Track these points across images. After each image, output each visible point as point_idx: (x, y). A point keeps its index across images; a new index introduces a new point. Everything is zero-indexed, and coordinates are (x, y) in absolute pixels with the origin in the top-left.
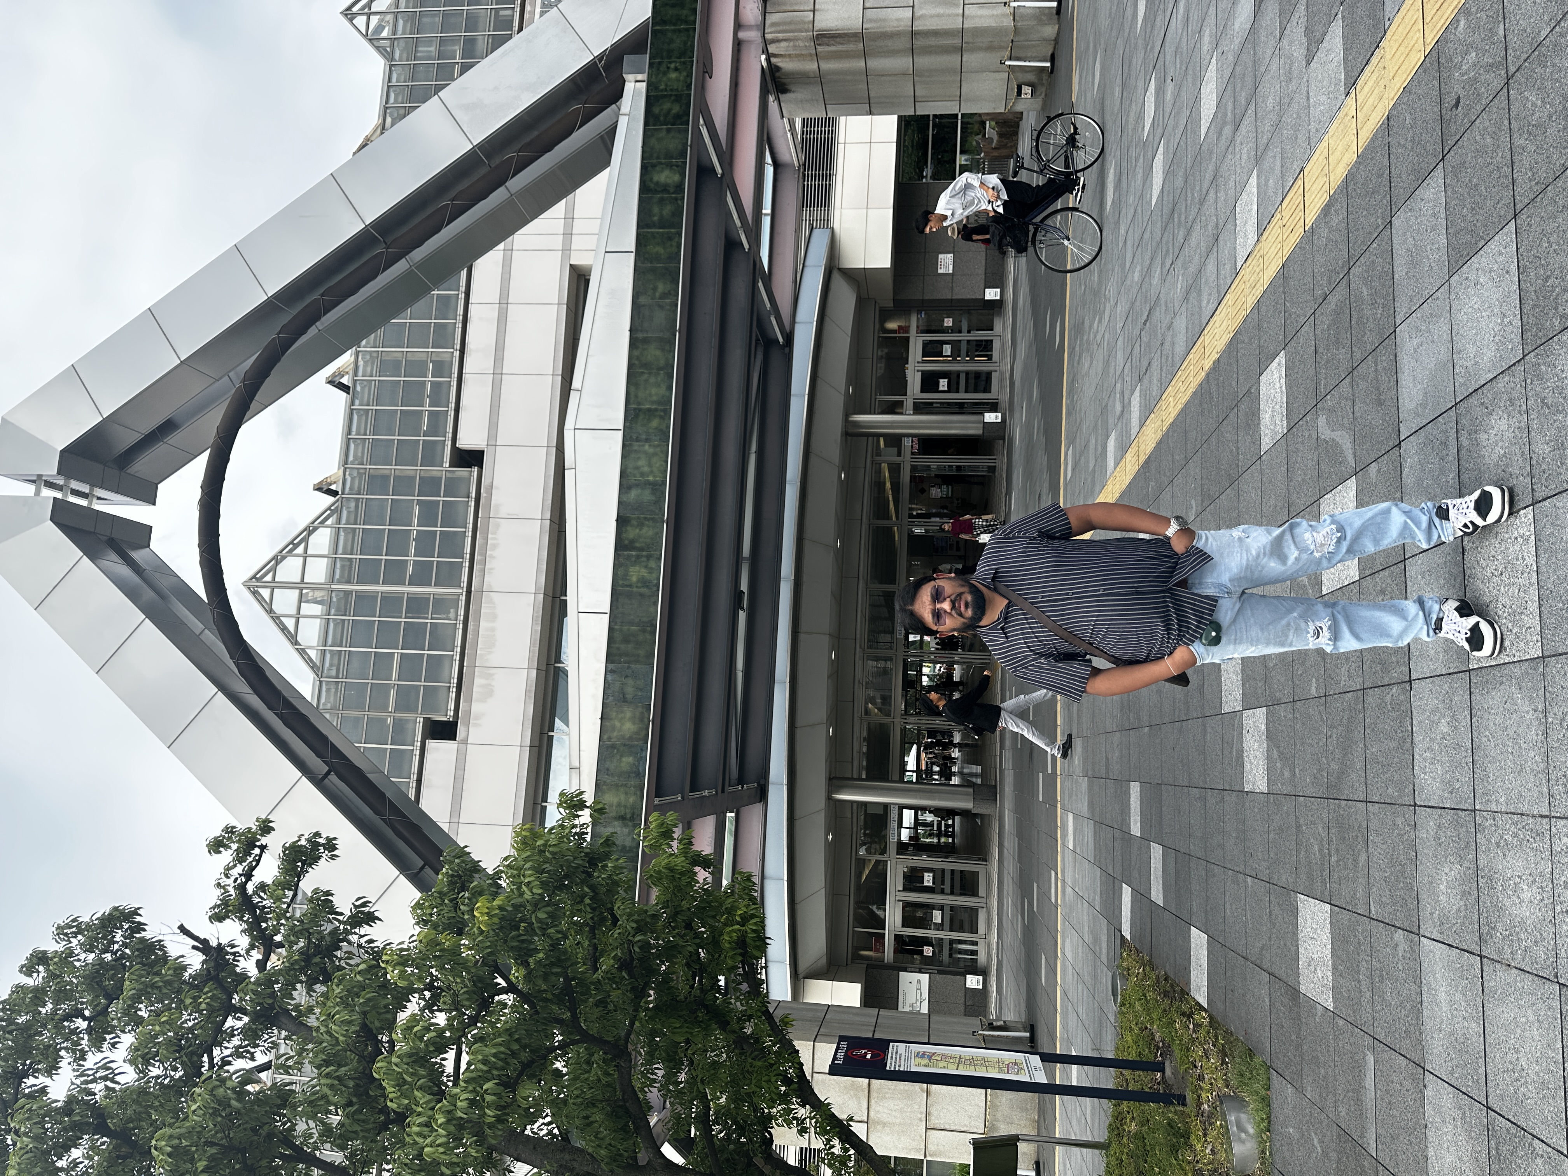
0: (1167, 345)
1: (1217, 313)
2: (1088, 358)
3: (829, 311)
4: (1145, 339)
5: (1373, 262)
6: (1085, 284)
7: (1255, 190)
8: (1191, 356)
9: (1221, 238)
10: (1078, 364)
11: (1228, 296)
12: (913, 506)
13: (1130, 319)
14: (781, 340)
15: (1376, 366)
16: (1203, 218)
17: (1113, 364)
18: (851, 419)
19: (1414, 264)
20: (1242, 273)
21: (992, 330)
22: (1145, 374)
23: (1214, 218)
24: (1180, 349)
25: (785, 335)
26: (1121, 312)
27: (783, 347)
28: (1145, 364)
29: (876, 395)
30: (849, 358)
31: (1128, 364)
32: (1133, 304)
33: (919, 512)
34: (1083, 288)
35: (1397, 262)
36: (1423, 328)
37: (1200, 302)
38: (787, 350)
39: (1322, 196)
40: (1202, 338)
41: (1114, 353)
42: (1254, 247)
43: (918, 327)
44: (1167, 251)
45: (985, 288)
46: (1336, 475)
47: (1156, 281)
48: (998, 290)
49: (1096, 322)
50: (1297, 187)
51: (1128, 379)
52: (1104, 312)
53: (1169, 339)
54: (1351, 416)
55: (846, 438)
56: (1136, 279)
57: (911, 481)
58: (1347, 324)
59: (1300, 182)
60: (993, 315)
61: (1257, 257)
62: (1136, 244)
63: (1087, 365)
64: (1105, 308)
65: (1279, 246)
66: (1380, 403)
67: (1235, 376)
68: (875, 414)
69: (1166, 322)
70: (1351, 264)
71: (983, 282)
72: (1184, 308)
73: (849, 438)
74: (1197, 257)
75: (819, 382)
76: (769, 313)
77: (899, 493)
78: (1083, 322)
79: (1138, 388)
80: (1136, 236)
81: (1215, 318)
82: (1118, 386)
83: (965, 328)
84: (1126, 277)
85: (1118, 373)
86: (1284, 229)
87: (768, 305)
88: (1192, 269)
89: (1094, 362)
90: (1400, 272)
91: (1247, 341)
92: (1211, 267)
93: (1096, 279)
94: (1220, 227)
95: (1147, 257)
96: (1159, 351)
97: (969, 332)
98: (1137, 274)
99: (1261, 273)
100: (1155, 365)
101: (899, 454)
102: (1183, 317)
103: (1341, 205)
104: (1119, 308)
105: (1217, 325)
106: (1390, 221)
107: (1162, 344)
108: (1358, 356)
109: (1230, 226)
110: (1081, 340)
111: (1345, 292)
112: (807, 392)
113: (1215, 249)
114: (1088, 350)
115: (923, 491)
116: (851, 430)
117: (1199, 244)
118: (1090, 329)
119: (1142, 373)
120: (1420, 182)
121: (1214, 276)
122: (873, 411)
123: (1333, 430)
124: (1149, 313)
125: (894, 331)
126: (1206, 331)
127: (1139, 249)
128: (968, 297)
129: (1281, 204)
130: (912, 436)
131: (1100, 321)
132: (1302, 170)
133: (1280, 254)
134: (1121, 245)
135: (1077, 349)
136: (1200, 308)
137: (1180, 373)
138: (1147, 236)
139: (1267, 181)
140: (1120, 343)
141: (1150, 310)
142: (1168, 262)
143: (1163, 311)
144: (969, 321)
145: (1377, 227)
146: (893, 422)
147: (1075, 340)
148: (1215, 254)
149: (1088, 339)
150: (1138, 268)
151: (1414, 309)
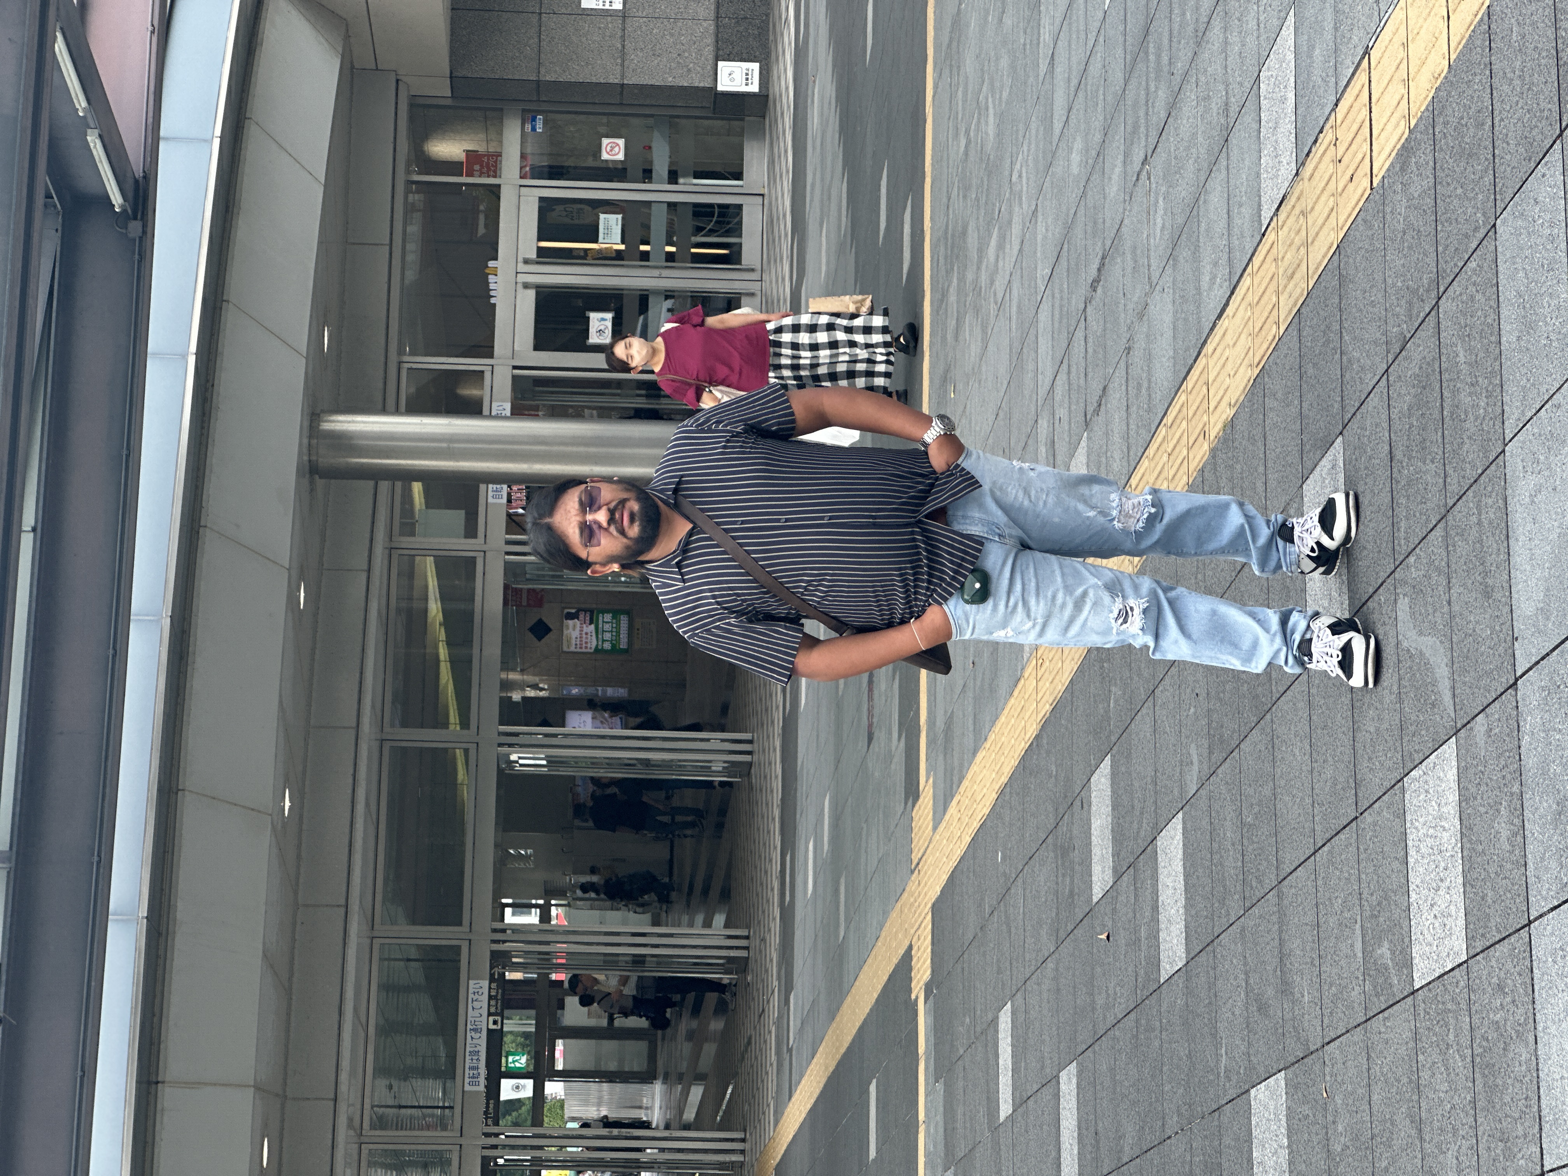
0: (1137, 354)
1: (1229, 311)
2: (978, 331)
3: (258, 107)
4: (1095, 325)
5: (1472, 298)
6: (967, 132)
7: (1291, 57)
8: (1182, 398)
9: (1233, 141)
10: (956, 338)
11: (1246, 281)
12: (513, 676)
13: (1063, 262)
14: (117, 199)
15: (1480, 514)
16: (1203, 79)
17: (1031, 366)
18: (326, 426)
19: (1529, 326)
20: (1270, 237)
21: (738, 176)
22: (1097, 412)
23: (1221, 87)
24: (1163, 373)
25: (129, 185)
26: (1045, 238)
27: (124, 218)
28: (1096, 387)
29: (401, 352)
30: (320, 243)
31: (1062, 378)
32: (1069, 228)
33: (531, 693)
34: (963, 142)
35: (1505, 312)
36: (1542, 458)
37: (1197, 272)
38: (135, 227)
39: (1398, 124)
40: (1202, 361)
41: (1031, 336)
42: (1291, 186)
43: (523, 156)
44: (1136, 127)
45: (717, 59)
46: (1427, 730)
47: (1113, 189)
48: (755, 67)
49: (993, 243)
50: (1358, 87)
51: (1062, 412)
52: (1010, 222)
53: (1140, 344)
54: (1446, 609)
55: (312, 482)
56: (1075, 170)
57: (506, 602)
58: (1436, 414)
59: (1362, 77)
60: (741, 134)
61: (1297, 211)
62: (1074, 82)
63: (975, 349)
64: (1011, 213)
65: (1331, 203)
66: (1487, 593)
67: (1261, 469)
68: (397, 412)
69: (1137, 295)
70: (1442, 289)
71: (710, 40)
72: (1167, 279)
73: (320, 482)
74: (1190, 166)
75: (230, 318)
76: (84, 124)
77: (468, 642)
78: (964, 233)
79: (1083, 443)
80: (1074, 60)
81: (1224, 323)
82: (1043, 424)
83: (661, 167)
84: (1054, 154)
85: (1042, 392)
86: (1341, 167)
87: (81, 102)
88: (1183, 191)
89: (991, 348)
90: (1509, 337)
91: (1279, 395)
92: (1215, 199)
93: (991, 130)
94: (1233, 115)
95: (1097, 123)
96: (1122, 364)
97: (673, 177)
98: (1075, 158)
99: (1303, 250)
100: (1116, 397)
101: (471, 531)
102: (1168, 298)
103: (1424, 156)
104: (1041, 228)
105: (1229, 339)
106: (1494, 225)
107: (1128, 350)
108: (1454, 488)
109: (1248, 118)
110: (962, 279)
111: (1432, 343)
112: (193, 348)
113: (1223, 162)
114: (977, 311)
115: (541, 630)
116: (328, 459)
117: (1194, 135)
118: (980, 261)
119: (1090, 409)
120: (1533, 165)
121: (1223, 223)
122: (391, 402)
123: (1421, 633)
124: (1102, 264)
125: (451, 167)
126: (1209, 348)
127: (1081, 94)
128: (670, 81)
129: (1333, 110)
130: (509, 479)
131: (1001, 247)
132: (1367, 52)
133: (1332, 220)
134: (1043, 67)
135: (952, 298)
136: (1198, 289)
137: (1162, 431)
138: (1095, 68)
139: (1312, 48)
140: (1044, 315)
141: (1104, 258)
142: (1138, 156)
143: (1129, 270)
144: (674, 150)
145: (1476, 229)
146: (452, 439)
147: (949, 272)
148: (1224, 172)
149: (976, 280)
150: (1078, 145)
151: (1529, 414)
